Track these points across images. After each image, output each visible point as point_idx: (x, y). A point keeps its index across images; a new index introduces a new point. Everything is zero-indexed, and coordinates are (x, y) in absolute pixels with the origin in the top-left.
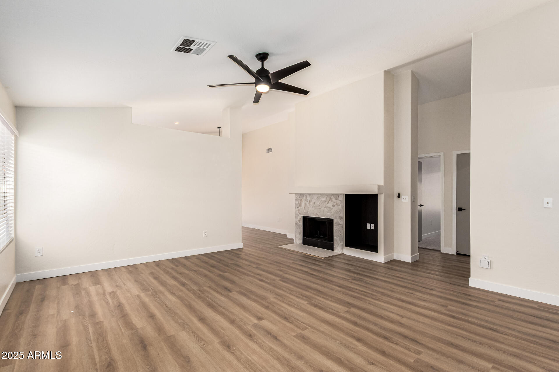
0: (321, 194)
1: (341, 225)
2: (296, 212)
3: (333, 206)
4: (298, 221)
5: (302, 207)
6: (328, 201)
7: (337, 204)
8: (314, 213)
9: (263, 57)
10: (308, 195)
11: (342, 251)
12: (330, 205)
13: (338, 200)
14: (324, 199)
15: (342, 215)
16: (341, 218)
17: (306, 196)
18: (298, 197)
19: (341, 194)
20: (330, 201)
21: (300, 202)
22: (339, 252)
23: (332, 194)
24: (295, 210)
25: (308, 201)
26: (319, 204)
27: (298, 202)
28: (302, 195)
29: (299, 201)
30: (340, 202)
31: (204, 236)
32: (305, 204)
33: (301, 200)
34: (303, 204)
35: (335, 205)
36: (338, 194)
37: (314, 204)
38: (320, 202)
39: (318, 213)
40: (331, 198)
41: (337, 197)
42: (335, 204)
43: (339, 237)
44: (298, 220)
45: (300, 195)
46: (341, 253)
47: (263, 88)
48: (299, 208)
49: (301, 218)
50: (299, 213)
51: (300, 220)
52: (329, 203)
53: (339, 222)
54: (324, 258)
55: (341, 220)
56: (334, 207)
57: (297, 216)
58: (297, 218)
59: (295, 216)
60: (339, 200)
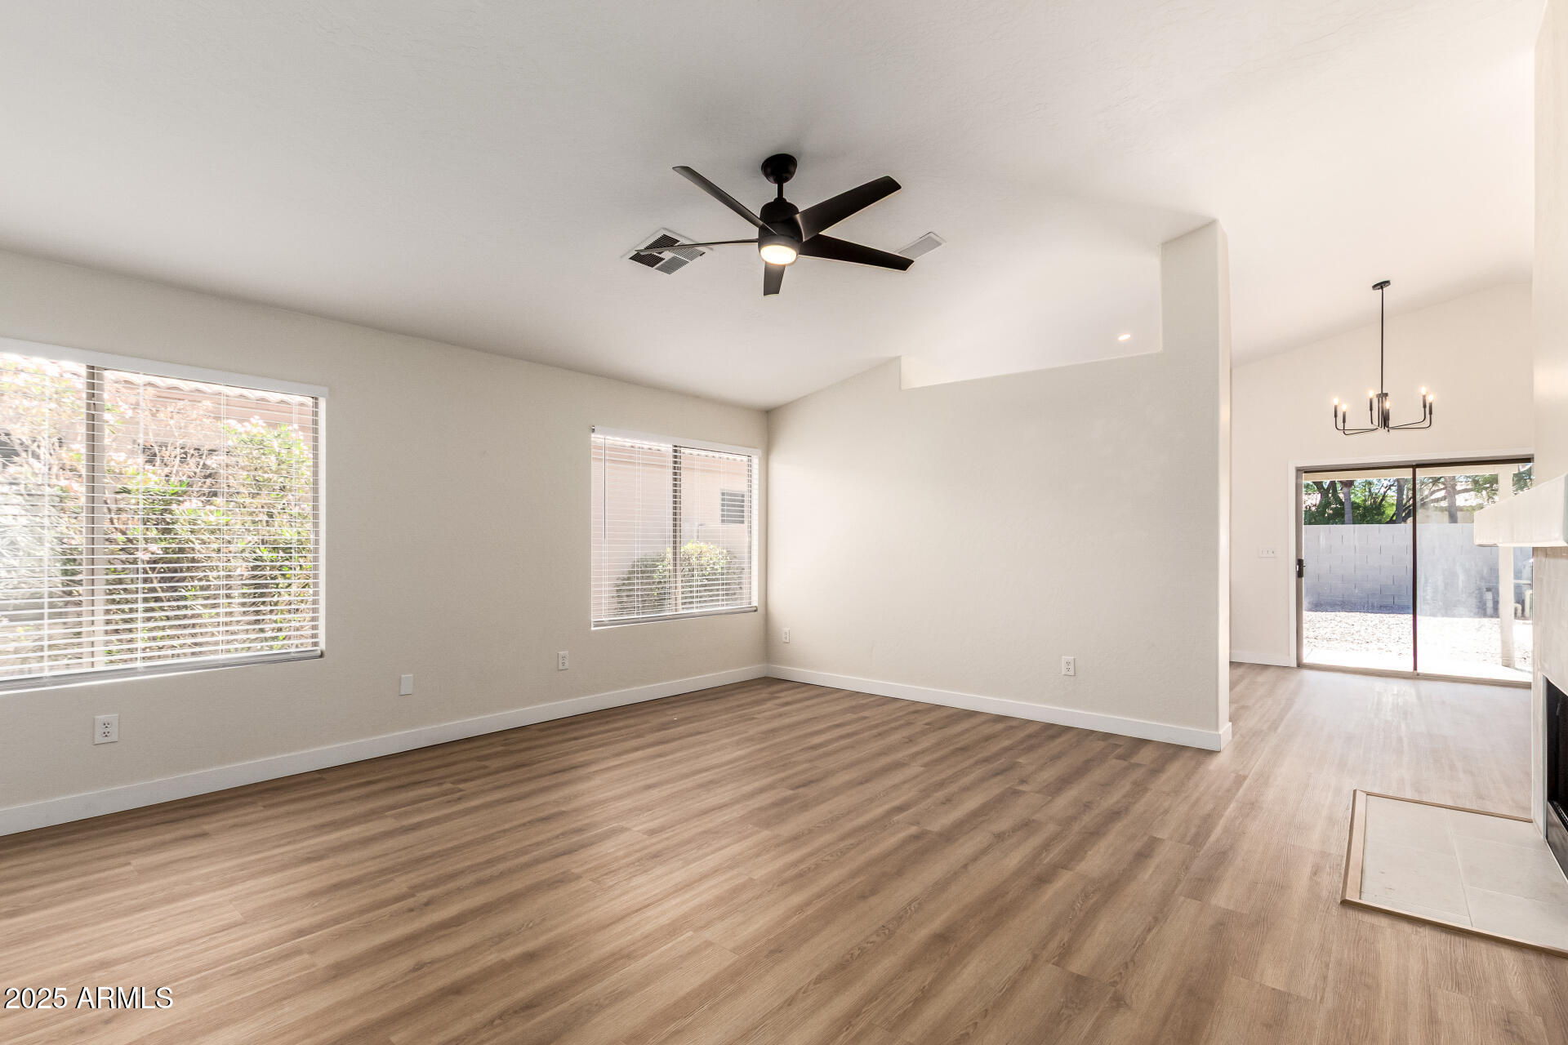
9: (779, 167)
31: (1064, 671)
47: (780, 254)
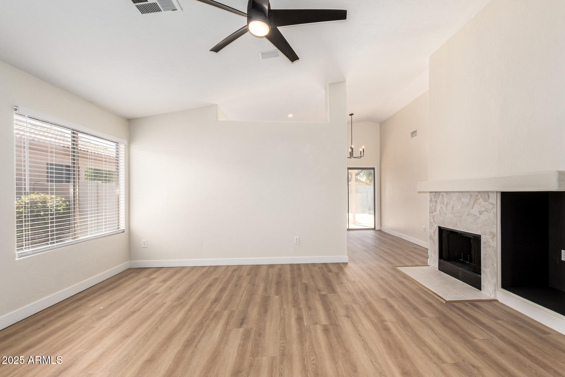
0: (462, 192)
1: (492, 247)
2: (430, 219)
3: (481, 213)
4: (432, 234)
5: (438, 212)
6: (473, 204)
7: (487, 211)
8: (453, 223)
10: (444, 194)
11: (495, 296)
12: (475, 211)
13: (487, 203)
14: (466, 200)
15: (494, 231)
16: (493, 236)
17: (443, 196)
18: (433, 197)
19: (492, 192)
20: (476, 204)
21: (435, 206)
22: (489, 295)
23: (479, 192)
24: (430, 217)
25: (445, 204)
26: (459, 208)
27: (432, 204)
28: (437, 193)
29: (434, 203)
30: (491, 206)
31: (295, 242)
32: (441, 208)
33: (436, 201)
34: (438, 208)
35: (483, 212)
36: (488, 192)
37: (453, 208)
38: (460, 205)
39: (458, 224)
40: (476, 200)
41: (487, 197)
42: (483, 209)
43: (489, 269)
44: (432, 231)
45: (434, 194)
46: (492, 297)
48: (433, 214)
49: (436, 230)
50: (434, 221)
51: (434, 233)
52: (474, 207)
53: (490, 243)
54: (447, 302)
55: (492, 238)
56: (482, 215)
57: (431, 225)
58: (431, 229)
59: (430, 226)
60: (490, 203)
